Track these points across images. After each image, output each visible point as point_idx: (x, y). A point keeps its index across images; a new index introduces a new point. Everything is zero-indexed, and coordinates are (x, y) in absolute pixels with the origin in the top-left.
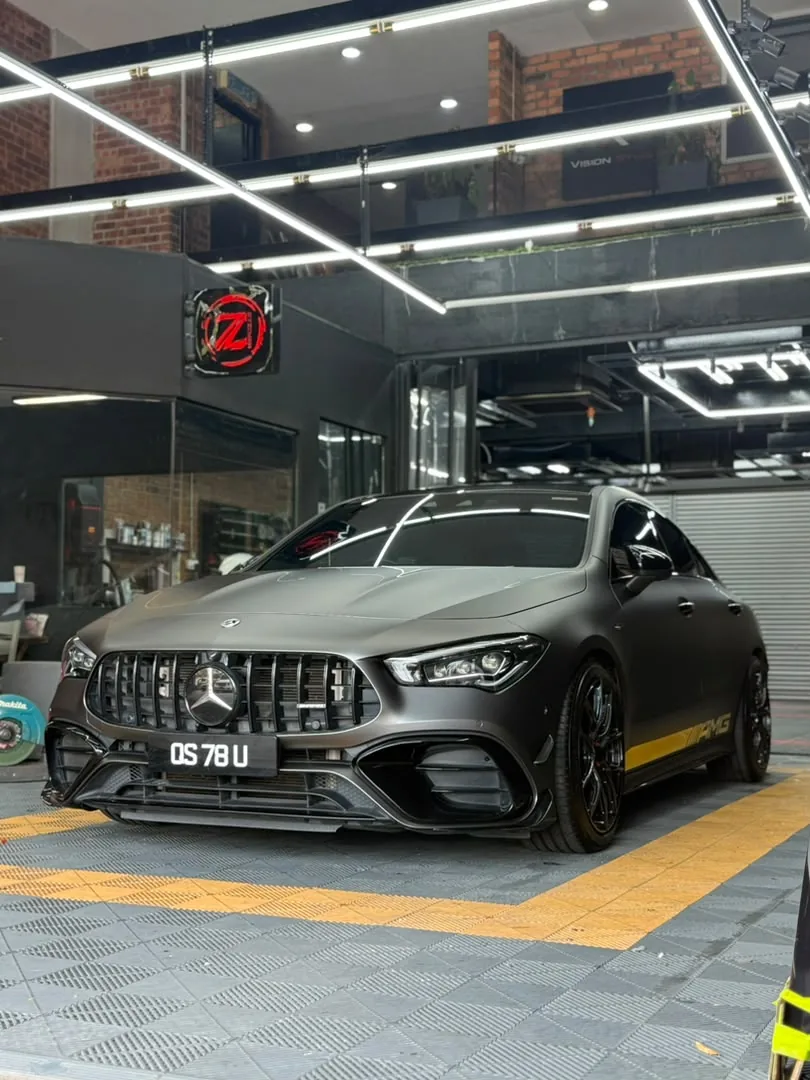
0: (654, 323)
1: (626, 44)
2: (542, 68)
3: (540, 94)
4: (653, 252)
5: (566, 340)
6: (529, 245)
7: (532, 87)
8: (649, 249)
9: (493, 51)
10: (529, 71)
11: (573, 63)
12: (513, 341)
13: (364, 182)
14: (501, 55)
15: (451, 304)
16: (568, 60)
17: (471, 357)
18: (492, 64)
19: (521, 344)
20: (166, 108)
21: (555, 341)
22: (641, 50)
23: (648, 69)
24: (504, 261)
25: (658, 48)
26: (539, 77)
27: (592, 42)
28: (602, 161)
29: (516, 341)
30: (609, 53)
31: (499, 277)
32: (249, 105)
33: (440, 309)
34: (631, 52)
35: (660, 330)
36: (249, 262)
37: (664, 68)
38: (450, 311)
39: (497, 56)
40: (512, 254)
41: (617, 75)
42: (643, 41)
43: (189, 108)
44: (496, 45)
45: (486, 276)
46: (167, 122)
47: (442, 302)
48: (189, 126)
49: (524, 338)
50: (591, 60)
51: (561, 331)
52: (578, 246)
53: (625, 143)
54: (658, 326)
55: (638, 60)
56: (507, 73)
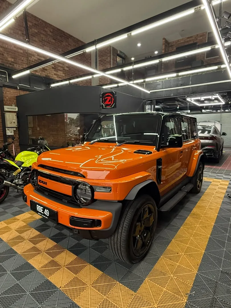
0: (190, 92)
1: (188, 38)
2: (172, 44)
3: (172, 49)
4: (191, 79)
5: (173, 96)
6: (167, 78)
7: (170, 48)
8: (190, 78)
9: (163, 42)
10: (170, 45)
11: (178, 43)
12: (163, 96)
13: (133, 69)
14: (165, 43)
15: (151, 91)
16: (177, 42)
17: (155, 100)
18: (163, 44)
19: (165, 97)
20: (109, 58)
21: (171, 96)
22: (191, 39)
23: (192, 42)
24: (162, 81)
25: (194, 38)
26: (172, 46)
27: (182, 38)
28: (182, 61)
29: (164, 96)
30: (185, 40)
31: (161, 85)
32: (123, 56)
33: (149, 92)
34: (189, 40)
35: (191, 94)
36: (118, 84)
37: (195, 42)
38: (151, 92)
39: (164, 42)
40: (164, 80)
41: (186, 44)
42: (191, 37)
43: (113, 57)
44: (164, 40)
45: (159, 84)
46: (109, 60)
47: (149, 91)
48: (113, 61)
49: (166, 96)
50: (181, 42)
51: (172, 94)
52: (176, 78)
53: (186, 57)
54: (191, 93)
55: (190, 41)
56: (166, 46)
